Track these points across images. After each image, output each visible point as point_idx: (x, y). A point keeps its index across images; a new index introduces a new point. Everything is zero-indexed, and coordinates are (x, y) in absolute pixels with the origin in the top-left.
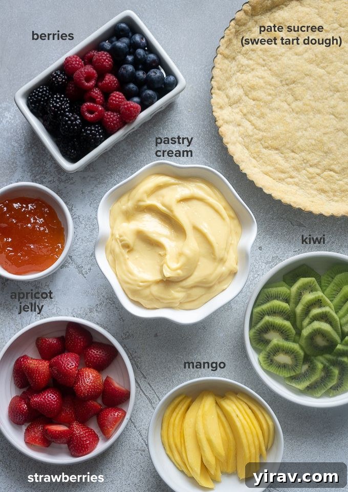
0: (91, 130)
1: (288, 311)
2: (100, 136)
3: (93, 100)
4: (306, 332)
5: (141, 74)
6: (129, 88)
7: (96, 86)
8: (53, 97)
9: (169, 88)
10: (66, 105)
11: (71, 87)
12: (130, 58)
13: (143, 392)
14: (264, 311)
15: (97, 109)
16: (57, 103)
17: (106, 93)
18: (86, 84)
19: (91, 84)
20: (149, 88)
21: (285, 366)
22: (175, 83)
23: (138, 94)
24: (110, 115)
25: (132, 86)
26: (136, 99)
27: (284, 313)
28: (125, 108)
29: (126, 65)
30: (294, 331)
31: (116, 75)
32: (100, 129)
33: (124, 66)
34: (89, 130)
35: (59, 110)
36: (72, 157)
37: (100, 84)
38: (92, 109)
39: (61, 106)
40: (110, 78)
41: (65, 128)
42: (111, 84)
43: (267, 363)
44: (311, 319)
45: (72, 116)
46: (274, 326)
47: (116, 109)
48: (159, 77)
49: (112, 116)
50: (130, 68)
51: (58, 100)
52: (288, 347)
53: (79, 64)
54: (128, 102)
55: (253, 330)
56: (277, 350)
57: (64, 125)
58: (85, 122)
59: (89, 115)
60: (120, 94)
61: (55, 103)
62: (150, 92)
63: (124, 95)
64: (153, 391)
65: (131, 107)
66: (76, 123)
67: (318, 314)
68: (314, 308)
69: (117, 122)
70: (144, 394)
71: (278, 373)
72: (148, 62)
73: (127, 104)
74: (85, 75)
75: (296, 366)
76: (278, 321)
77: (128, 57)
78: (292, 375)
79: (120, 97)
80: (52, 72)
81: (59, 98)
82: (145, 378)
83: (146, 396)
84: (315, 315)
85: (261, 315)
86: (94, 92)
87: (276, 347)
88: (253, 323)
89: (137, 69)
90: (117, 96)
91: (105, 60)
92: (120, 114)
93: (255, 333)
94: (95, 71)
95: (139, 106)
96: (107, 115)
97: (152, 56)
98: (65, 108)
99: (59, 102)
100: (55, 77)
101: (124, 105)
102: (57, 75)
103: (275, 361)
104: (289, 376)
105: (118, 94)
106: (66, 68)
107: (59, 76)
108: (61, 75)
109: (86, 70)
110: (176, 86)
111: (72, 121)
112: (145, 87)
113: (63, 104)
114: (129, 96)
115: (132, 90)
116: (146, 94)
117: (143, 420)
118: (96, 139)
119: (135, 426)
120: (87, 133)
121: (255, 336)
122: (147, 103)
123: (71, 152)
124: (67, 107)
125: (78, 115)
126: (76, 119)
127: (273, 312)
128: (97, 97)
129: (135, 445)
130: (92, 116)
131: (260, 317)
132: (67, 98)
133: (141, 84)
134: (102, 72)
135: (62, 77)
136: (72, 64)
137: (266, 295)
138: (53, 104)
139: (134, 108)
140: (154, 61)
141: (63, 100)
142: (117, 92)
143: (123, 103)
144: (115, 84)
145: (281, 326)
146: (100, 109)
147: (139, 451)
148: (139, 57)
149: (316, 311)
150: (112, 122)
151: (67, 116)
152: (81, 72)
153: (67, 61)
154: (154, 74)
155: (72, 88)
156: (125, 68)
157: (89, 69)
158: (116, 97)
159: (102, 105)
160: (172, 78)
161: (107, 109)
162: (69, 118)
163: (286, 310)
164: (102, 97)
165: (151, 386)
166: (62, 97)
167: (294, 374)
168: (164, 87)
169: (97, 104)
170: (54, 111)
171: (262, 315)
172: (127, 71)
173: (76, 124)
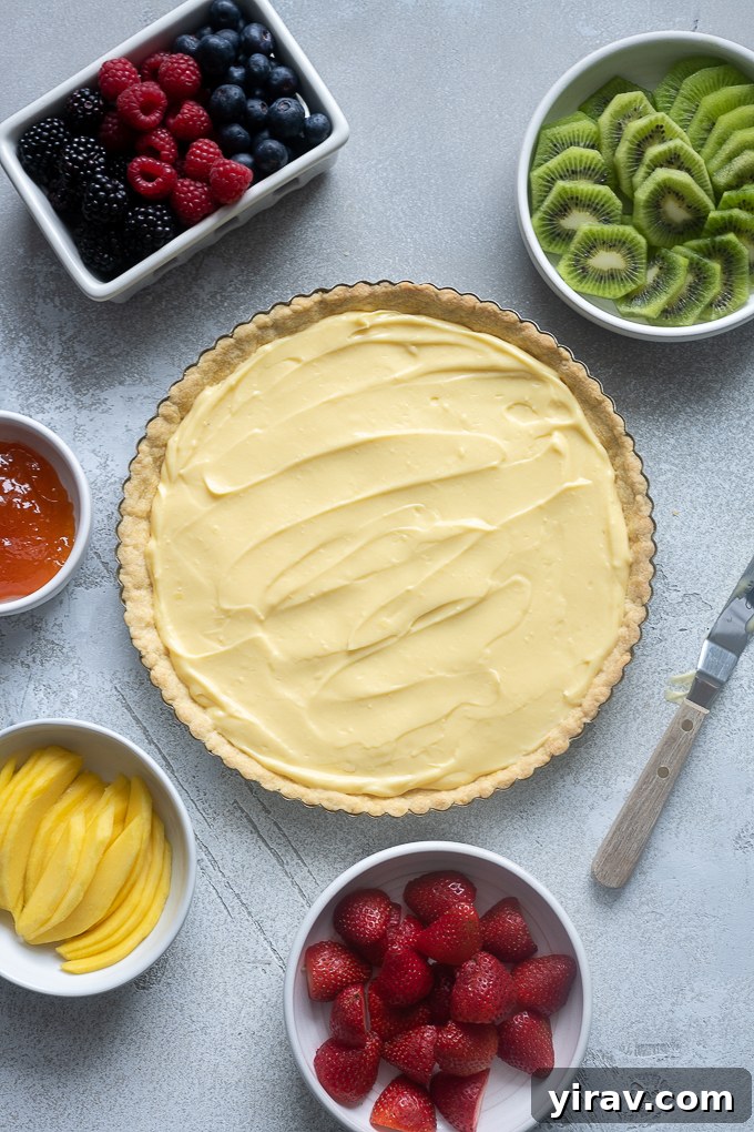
0: (146, 214)
1: (600, 165)
2: (164, 227)
3: (155, 152)
4: (642, 195)
5: (256, 106)
6: (232, 134)
7: (163, 124)
8: (71, 142)
9: (314, 140)
10: (97, 160)
11: (111, 124)
12: (237, 72)
13: (264, 841)
14: (553, 173)
15: (160, 172)
16: (80, 153)
17: (183, 142)
18: (143, 117)
19: (153, 118)
20: (273, 137)
21: (612, 275)
22: (327, 130)
23: (248, 148)
24: (188, 187)
25: (236, 129)
26: (245, 158)
27: (594, 170)
28: (219, 172)
29: (227, 86)
30: (618, 203)
31: (205, 104)
32: (165, 215)
33: (224, 87)
34: (141, 214)
35: (82, 169)
36: (103, 269)
37: (171, 121)
38: (151, 171)
39: (86, 159)
40: (191, 110)
41: (94, 205)
42: (195, 122)
43: (576, 276)
44: (648, 166)
45: (108, 182)
46: (577, 198)
47: (200, 174)
48: (294, 114)
49: (192, 188)
50: (235, 92)
51: (82, 149)
52: (612, 235)
53: (129, 77)
54: (227, 161)
55: (539, 215)
56: (593, 244)
57: (91, 200)
58: (136, 198)
59: (144, 184)
60: (212, 143)
61: (75, 153)
62: (274, 144)
63: (220, 148)
64: (284, 840)
65: (233, 170)
66: (116, 197)
67: (660, 153)
68: (651, 145)
69: (202, 202)
70: (267, 845)
71: (600, 294)
72: (275, 82)
73: (224, 164)
74: (142, 99)
75: (635, 269)
76: (585, 187)
77: (232, 69)
78: (629, 290)
79: (212, 150)
80: (74, 90)
81: (84, 145)
82: (268, 812)
83: (270, 849)
84: (656, 157)
85: (548, 181)
86: (157, 136)
87: (588, 237)
88: (534, 202)
89: (249, 95)
90: (205, 148)
91: (184, 71)
92: (209, 185)
93: (542, 219)
94: (162, 93)
95: (249, 171)
96: (183, 185)
97: (282, 71)
98: (95, 166)
99: (83, 152)
100: (78, 100)
101: (219, 165)
102: (84, 96)
103: (590, 270)
104: (623, 293)
105: (206, 144)
106: (103, 85)
107: (87, 98)
108: (92, 97)
109: (144, 89)
110: (329, 135)
111: (108, 192)
112: (266, 134)
113: (91, 158)
114: (230, 149)
115: (237, 139)
116: (265, 150)
117: (265, 900)
118: (155, 234)
119: (249, 913)
120: (138, 221)
121: (544, 226)
122: (265, 167)
123: (102, 257)
124: (100, 164)
125: (121, 181)
126: (116, 189)
127: (572, 173)
128: (163, 146)
129: (251, 951)
130: (150, 186)
131: (546, 186)
132: (100, 146)
133: (256, 126)
134: (176, 97)
135: (93, 101)
136: (115, 75)
137: (552, 142)
138: (70, 156)
139: (238, 173)
140: (286, 82)
141: (92, 149)
142: (206, 141)
143: (216, 163)
144: (203, 122)
145: (592, 195)
146: (168, 170)
147: (258, 965)
148: (256, 70)
149: (654, 150)
150: (191, 200)
151: (97, 181)
152: (134, 91)
153: (107, 68)
154: (285, 107)
155: (114, 125)
156: (224, 92)
157: (152, 87)
158: (203, 151)
159: (173, 166)
160: (320, 119)
161: (183, 174)
162: (102, 184)
163: (596, 165)
164: (173, 147)
165: (280, 829)
166: (91, 143)
167: (634, 286)
168: (303, 136)
169: (161, 161)
170: (71, 170)
171: (550, 181)
172: (228, 98)
173: (116, 200)
